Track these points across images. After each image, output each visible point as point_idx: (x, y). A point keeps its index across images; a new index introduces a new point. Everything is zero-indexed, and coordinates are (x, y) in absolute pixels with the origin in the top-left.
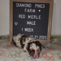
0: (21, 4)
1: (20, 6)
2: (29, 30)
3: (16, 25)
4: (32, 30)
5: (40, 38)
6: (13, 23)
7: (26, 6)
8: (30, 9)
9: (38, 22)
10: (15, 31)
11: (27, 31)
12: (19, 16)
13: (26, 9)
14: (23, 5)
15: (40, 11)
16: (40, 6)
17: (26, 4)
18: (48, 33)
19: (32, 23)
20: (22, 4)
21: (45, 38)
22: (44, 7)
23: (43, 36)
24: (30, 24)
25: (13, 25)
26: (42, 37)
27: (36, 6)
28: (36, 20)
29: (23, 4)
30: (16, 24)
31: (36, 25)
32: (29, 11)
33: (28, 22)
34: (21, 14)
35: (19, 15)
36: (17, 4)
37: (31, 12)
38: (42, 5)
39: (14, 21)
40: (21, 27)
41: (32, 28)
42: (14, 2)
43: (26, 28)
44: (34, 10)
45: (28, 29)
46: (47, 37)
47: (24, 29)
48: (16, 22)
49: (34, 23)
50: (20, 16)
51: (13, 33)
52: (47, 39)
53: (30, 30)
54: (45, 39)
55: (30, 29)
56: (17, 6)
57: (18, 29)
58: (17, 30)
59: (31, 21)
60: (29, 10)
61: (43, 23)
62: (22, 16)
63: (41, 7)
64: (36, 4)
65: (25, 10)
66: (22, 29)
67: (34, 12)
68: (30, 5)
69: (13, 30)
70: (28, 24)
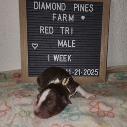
0: (43, 3)
1: (42, 7)
3: (35, 48)
4: (69, 58)
5: (86, 73)
6: (28, 45)
7: (54, 8)
8: (64, 15)
10: (33, 62)
11: (59, 61)
12: (41, 30)
13: (55, 14)
15: (83, 18)
16: (83, 8)
17: (54, 4)
19: (67, 44)
20: (45, 4)
21: (94, 72)
22: (91, 9)
23: (91, 69)
24: (65, 46)
25: (28, 48)
26: (89, 72)
27: (75, 7)
28: (77, 38)
29: (48, 5)
30: (35, 46)
31: (77, 48)
32: (61, 19)
33: (60, 42)
34: (44, 26)
35: (41, 27)
36: (35, 2)
37: (65, 21)
39: (30, 39)
40: (46, 52)
41: (69, 54)
43: (55, 54)
44: (71, 16)
45: (61, 57)
46: (98, 71)
47: (51, 57)
48: (35, 43)
49: (73, 43)
50: (43, 30)
51: (29, 65)
52: (99, 74)
53: (64, 58)
55: (64, 56)
56: (35, 8)
57: (39, 57)
59: (65, 39)
60: (62, 16)
61: (90, 43)
62: (46, 30)
63: (86, 11)
64: (75, 4)
65: (53, 17)
66: (49, 56)
67: (71, 21)
68: (63, 5)
69: (29, 60)
70: (60, 46)
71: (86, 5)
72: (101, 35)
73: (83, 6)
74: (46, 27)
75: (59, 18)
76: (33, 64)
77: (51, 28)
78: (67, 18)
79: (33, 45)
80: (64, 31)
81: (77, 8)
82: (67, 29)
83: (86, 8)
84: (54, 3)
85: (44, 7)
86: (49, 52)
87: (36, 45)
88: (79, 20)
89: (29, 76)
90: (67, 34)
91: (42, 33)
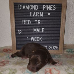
0: (24, 5)
1: (23, 8)
2: (36, 40)
3: (20, 33)
4: (40, 39)
6: (16, 31)
7: (31, 8)
8: (37, 12)
9: (47, 28)
10: (19, 41)
11: (34, 40)
12: (23, 22)
14: (27, 7)
15: (49, 14)
16: (49, 8)
18: (60, 42)
19: (39, 30)
21: (56, 48)
22: (54, 8)
23: (54, 46)
25: (16, 33)
26: (53, 48)
27: (44, 8)
28: (45, 27)
32: (35, 15)
33: (35, 29)
34: (25, 19)
35: (23, 20)
36: (19, 5)
37: (38, 16)
38: (52, 6)
39: (17, 28)
40: (27, 35)
42: (14, 3)
43: (32, 36)
44: (42, 13)
45: (36, 38)
46: (59, 47)
48: (20, 30)
50: (24, 22)
51: (16, 43)
52: (58, 49)
54: (56, 50)
56: (19, 9)
57: (22, 38)
58: (21, 40)
59: (38, 27)
61: (53, 30)
62: (26, 22)
63: (51, 10)
64: (44, 6)
65: (30, 14)
66: (28, 38)
67: (41, 16)
68: (37, 6)
70: (35, 32)
71: (51, 6)
72: (60, 24)
73: (49, 6)
74: (26, 20)
75: (34, 15)
76: (19, 42)
77: (29, 21)
78: (39, 14)
79: (19, 31)
80: (37, 23)
81: (45, 8)
82: (39, 21)
83: (51, 7)
84: (31, 5)
85: (25, 8)
86: (28, 35)
87: (20, 31)
88: (47, 16)
89: (17, 49)
90: (39, 24)
91: (24, 24)
